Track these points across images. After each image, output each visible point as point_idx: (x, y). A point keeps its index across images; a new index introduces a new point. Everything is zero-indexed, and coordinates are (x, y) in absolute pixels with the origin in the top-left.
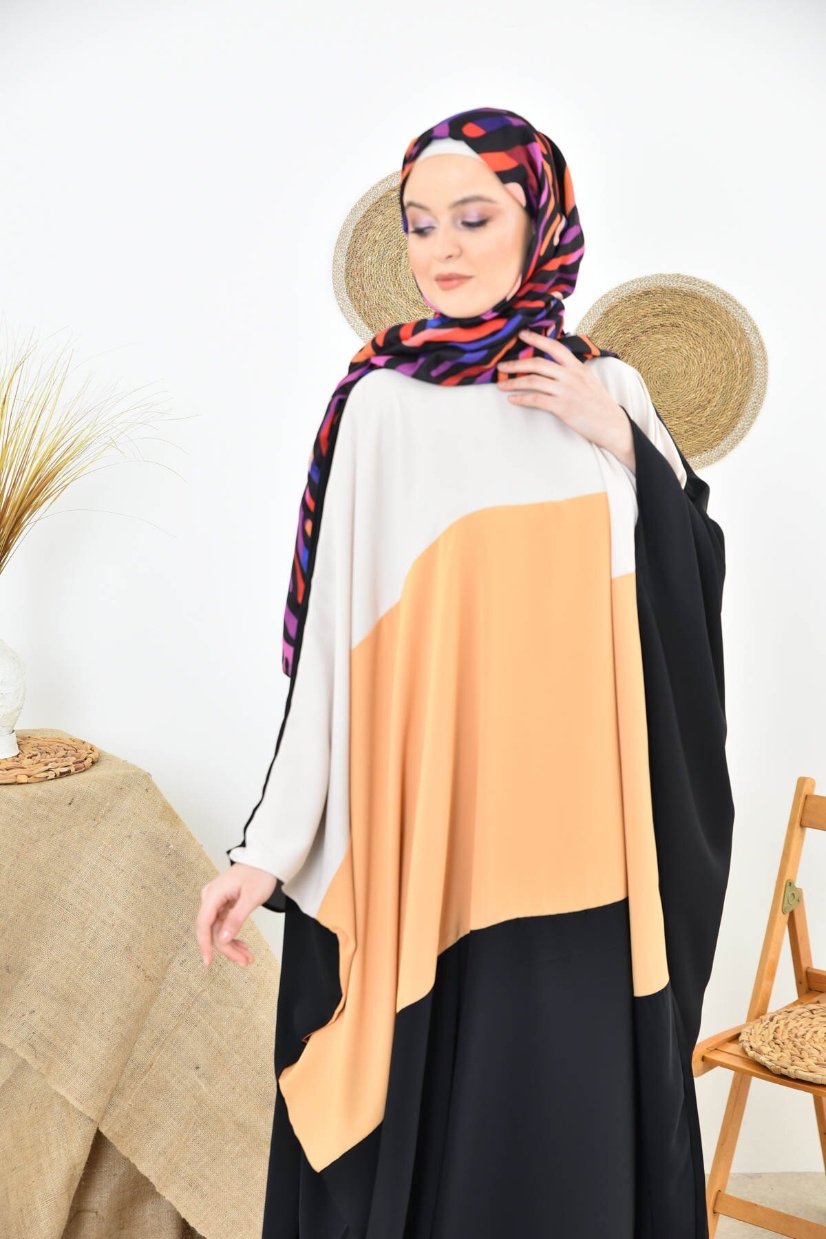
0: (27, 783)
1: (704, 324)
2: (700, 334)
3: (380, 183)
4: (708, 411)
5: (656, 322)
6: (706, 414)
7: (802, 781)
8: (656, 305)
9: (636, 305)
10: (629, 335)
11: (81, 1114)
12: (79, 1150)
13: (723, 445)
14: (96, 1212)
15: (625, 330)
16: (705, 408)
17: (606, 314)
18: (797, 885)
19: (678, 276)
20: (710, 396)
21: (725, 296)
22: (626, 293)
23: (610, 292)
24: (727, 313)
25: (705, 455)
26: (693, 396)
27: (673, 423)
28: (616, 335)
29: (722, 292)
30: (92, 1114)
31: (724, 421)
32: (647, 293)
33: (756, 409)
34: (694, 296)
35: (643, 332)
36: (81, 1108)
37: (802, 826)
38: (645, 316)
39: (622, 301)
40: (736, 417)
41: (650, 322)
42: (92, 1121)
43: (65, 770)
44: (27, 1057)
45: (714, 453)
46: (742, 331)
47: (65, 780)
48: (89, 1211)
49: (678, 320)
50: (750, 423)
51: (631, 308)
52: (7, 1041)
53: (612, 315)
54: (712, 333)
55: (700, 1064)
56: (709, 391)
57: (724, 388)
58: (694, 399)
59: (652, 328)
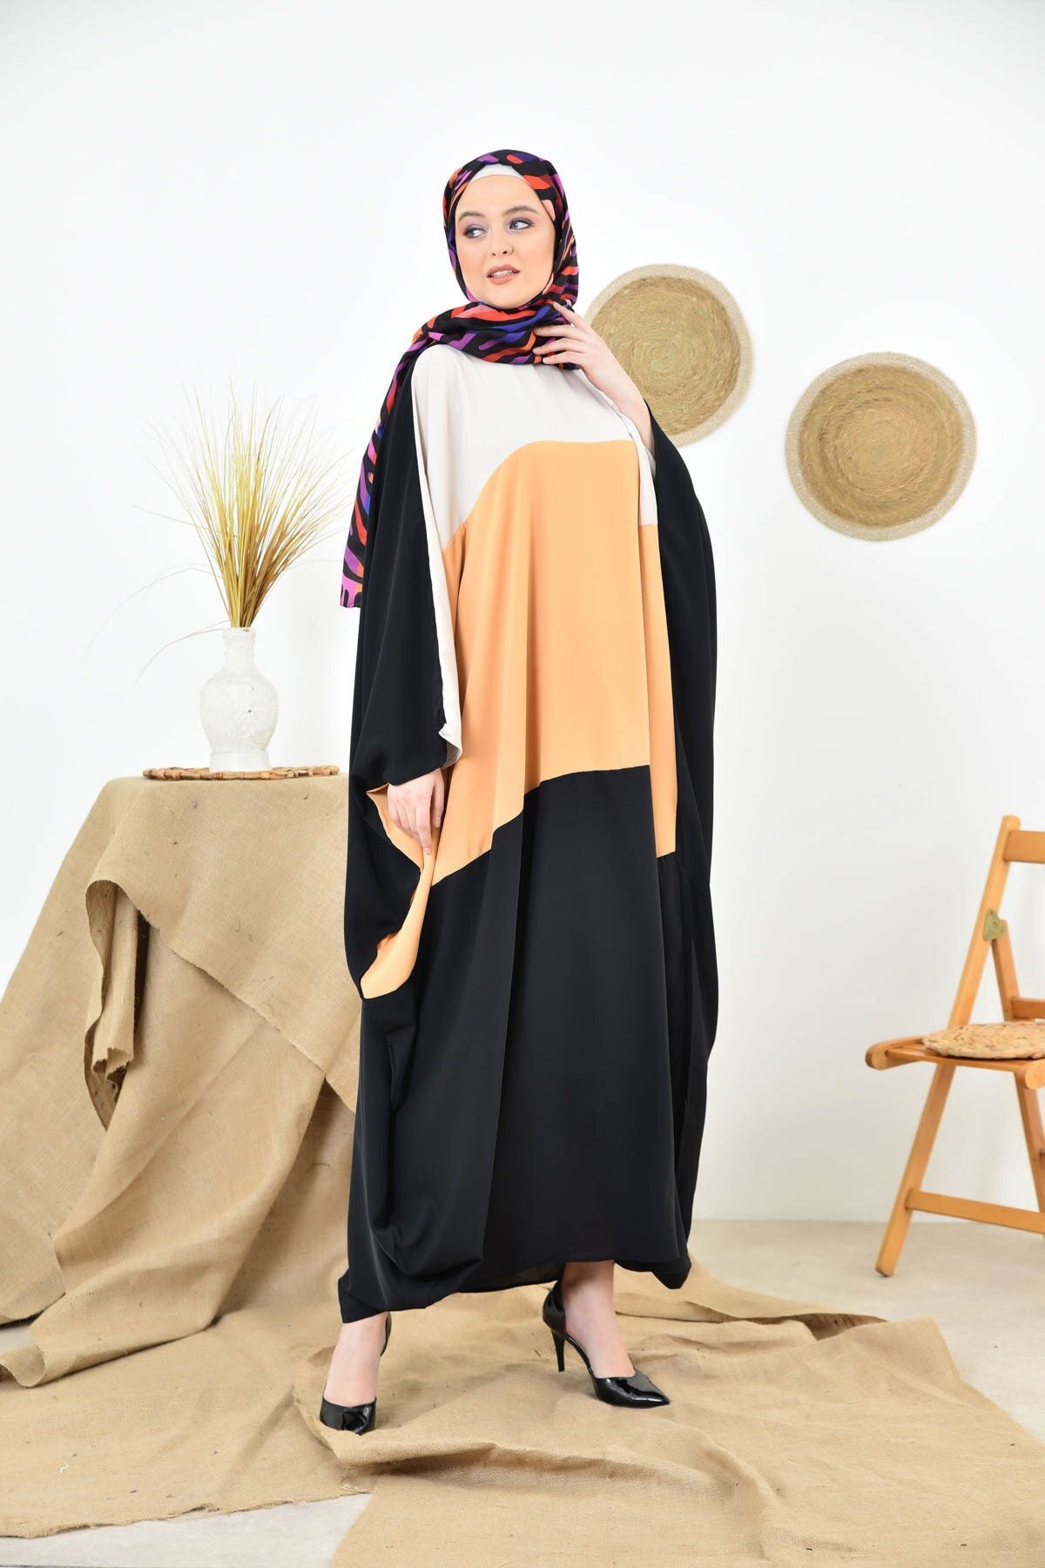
1: (916, 398)
2: (911, 407)
3: (613, 283)
4: (920, 479)
5: (870, 397)
6: (918, 482)
7: (1006, 819)
8: (870, 382)
9: (851, 382)
10: (845, 410)
11: (310, 1062)
13: (937, 510)
15: (841, 406)
16: (917, 475)
17: (823, 392)
18: (1001, 916)
19: (889, 354)
20: (923, 464)
21: (935, 371)
22: (841, 371)
23: (826, 372)
24: (936, 386)
25: (919, 520)
26: (906, 465)
27: (888, 491)
28: (832, 410)
29: (930, 367)
30: (319, 1062)
31: (936, 487)
32: (860, 371)
33: (967, 475)
34: (903, 372)
35: (857, 407)
36: (311, 1057)
37: (1007, 860)
38: (859, 392)
39: (838, 379)
40: (947, 484)
41: (863, 397)
42: (320, 1069)
43: (304, 772)
44: (265, 1016)
45: (928, 517)
46: (951, 403)
47: (303, 779)
48: (323, 1164)
49: (890, 395)
50: (962, 489)
51: (846, 386)
52: (248, 1001)
53: (828, 393)
54: (922, 405)
55: (884, 1058)
56: (921, 460)
57: (935, 456)
58: (908, 467)
59: (868, 402)
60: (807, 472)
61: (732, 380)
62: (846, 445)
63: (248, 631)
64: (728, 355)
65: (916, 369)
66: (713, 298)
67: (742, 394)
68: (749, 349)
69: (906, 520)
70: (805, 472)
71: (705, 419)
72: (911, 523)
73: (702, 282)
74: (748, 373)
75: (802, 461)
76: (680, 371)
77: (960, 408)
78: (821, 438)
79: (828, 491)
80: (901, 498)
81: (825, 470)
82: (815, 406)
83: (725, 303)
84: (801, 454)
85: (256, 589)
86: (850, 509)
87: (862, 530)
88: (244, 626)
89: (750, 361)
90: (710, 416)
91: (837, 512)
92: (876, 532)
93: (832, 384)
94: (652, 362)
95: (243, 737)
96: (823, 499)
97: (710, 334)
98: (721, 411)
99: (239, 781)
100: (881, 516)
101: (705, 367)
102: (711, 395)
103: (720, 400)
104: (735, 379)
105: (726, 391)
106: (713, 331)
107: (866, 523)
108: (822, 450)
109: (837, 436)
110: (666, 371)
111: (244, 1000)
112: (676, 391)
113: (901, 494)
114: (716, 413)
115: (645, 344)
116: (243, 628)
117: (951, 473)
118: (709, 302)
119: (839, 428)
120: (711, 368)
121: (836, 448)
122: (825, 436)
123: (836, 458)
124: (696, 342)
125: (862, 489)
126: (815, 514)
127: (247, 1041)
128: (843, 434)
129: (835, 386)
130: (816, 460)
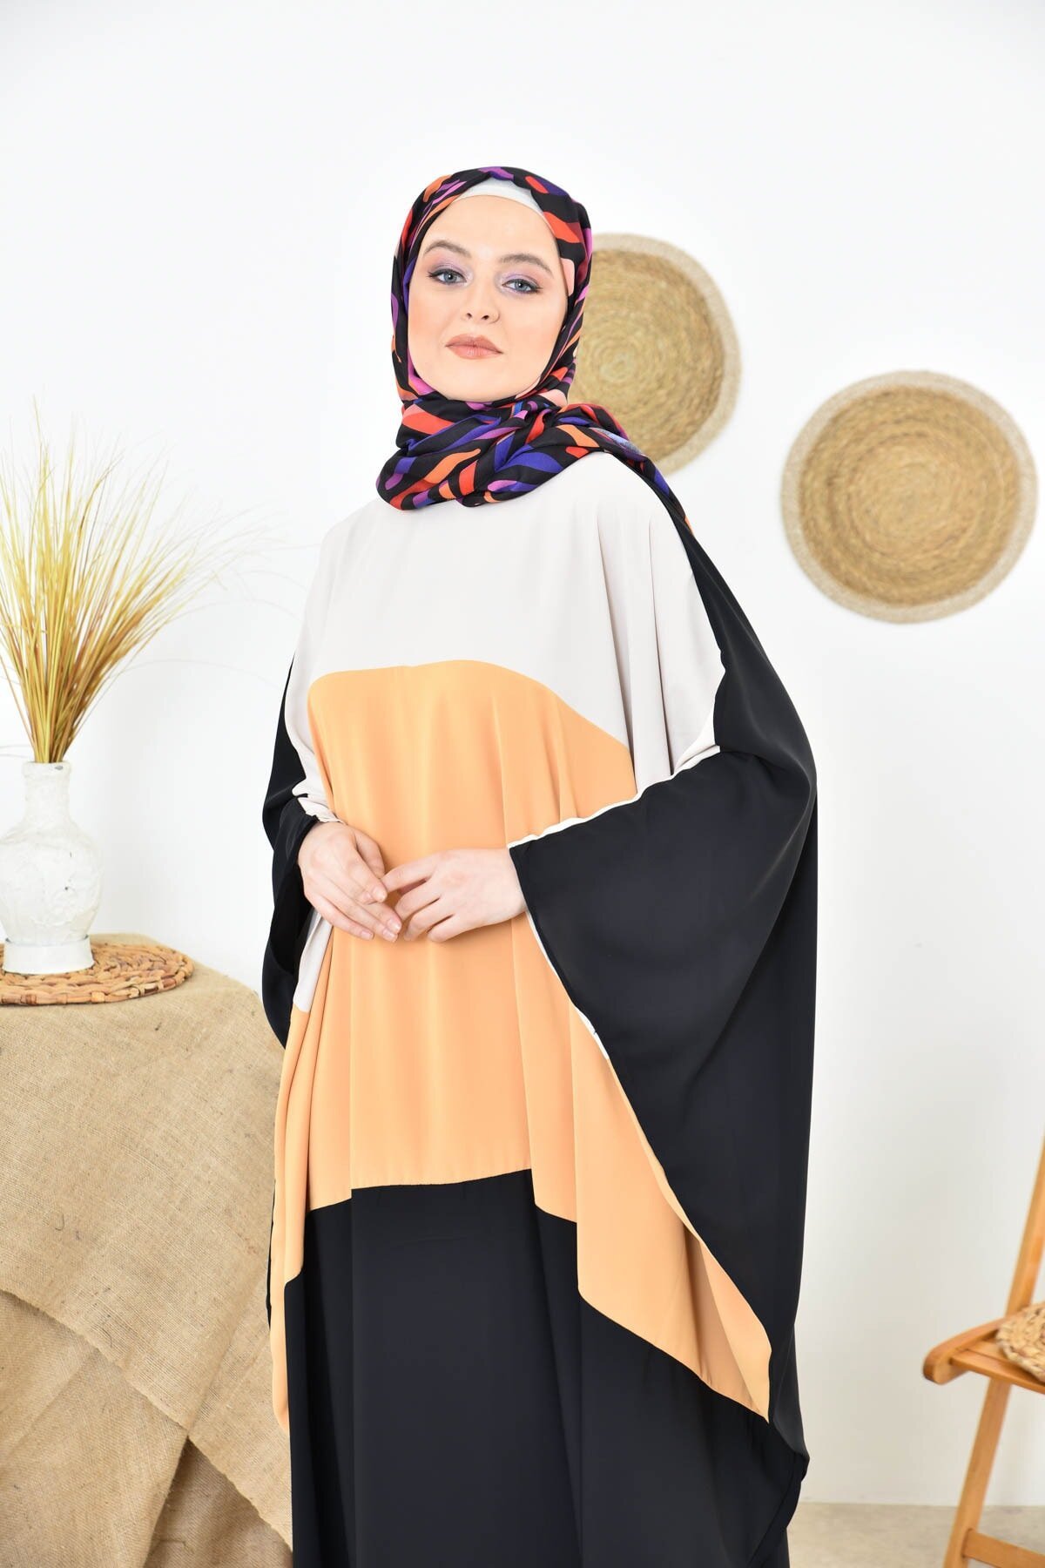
0: (105, 1002)
1: (959, 434)
2: (952, 446)
4: (962, 543)
5: (898, 430)
6: (958, 547)
8: (898, 409)
9: (873, 409)
10: (862, 447)
11: (167, 1419)
12: (165, 1465)
13: (981, 585)
14: (184, 1543)
15: (857, 441)
16: (957, 538)
17: (835, 420)
19: (926, 373)
20: (965, 524)
21: (986, 398)
22: (860, 393)
23: (840, 393)
24: (988, 419)
25: (957, 599)
26: (943, 523)
27: (917, 558)
28: (847, 446)
29: (981, 394)
30: (180, 1418)
31: (981, 555)
32: (886, 394)
33: (1023, 541)
34: (945, 398)
35: (880, 443)
36: (167, 1411)
38: (883, 423)
39: (855, 404)
40: (998, 550)
41: (889, 430)
42: (181, 1427)
43: (151, 986)
44: (99, 1347)
45: (969, 595)
46: (1006, 443)
47: (152, 999)
48: (176, 1541)
49: (925, 428)
50: (1016, 558)
51: (866, 414)
52: (75, 1325)
53: (842, 421)
54: (968, 444)
55: (947, 1368)
56: (964, 519)
57: (984, 513)
58: (944, 527)
59: (893, 437)
60: (809, 527)
61: (712, 398)
62: (864, 493)
63: (60, 768)
64: (706, 363)
65: (962, 395)
66: (689, 284)
67: (725, 418)
68: (737, 357)
69: (940, 597)
70: (806, 527)
71: (673, 450)
72: (947, 603)
73: (674, 260)
74: (734, 390)
75: (803, 514)
76: (642, 381)
77: (1019, 451)
78: (830, 483)
79: (837, 554)
80: (934, 568)
81: (834, 527)
82: (823, 438)
83: (705, 291)
84: (802, 503)
85: (74, 701)
86: (865, 579)
87: (882, 608)
88: (55, 761)
89: (736, 373)
90: (681, 446)
91: (849, 584)
92: (901, 611)
93: (847, 411)
94: (603, 369)
95: (57, 924)
96: (830, 565)
97: (683, 335)
98: (695, 440)
99: (60, 1008)
100: (907, 590)
101: (675, 379)
102: (682, 418)
103: (696, 425)
104: (716, 399)
105: (704, 412)
106: (687, 329)
107: (886, 599)
108: (830, 499)
109: (851, 481)
110: (620, 381)
111: (67, 1324)
112: (634, 409)
113: (934, 563)
114: (689, 442)
115: (593, 343)
116: (54, 765)
117: (1004, 535)
118: (683, 289)
119: (855, 470)
120: (684, 378)
121: (849, 497)
122: (836, 480)
123: (850, 510)
124: (663, 343)
125: (883, 554)
126: (818, 585)
127: (70, 1383)
128: (860, 479)
129: (852, 413)
130: (821, 514)
